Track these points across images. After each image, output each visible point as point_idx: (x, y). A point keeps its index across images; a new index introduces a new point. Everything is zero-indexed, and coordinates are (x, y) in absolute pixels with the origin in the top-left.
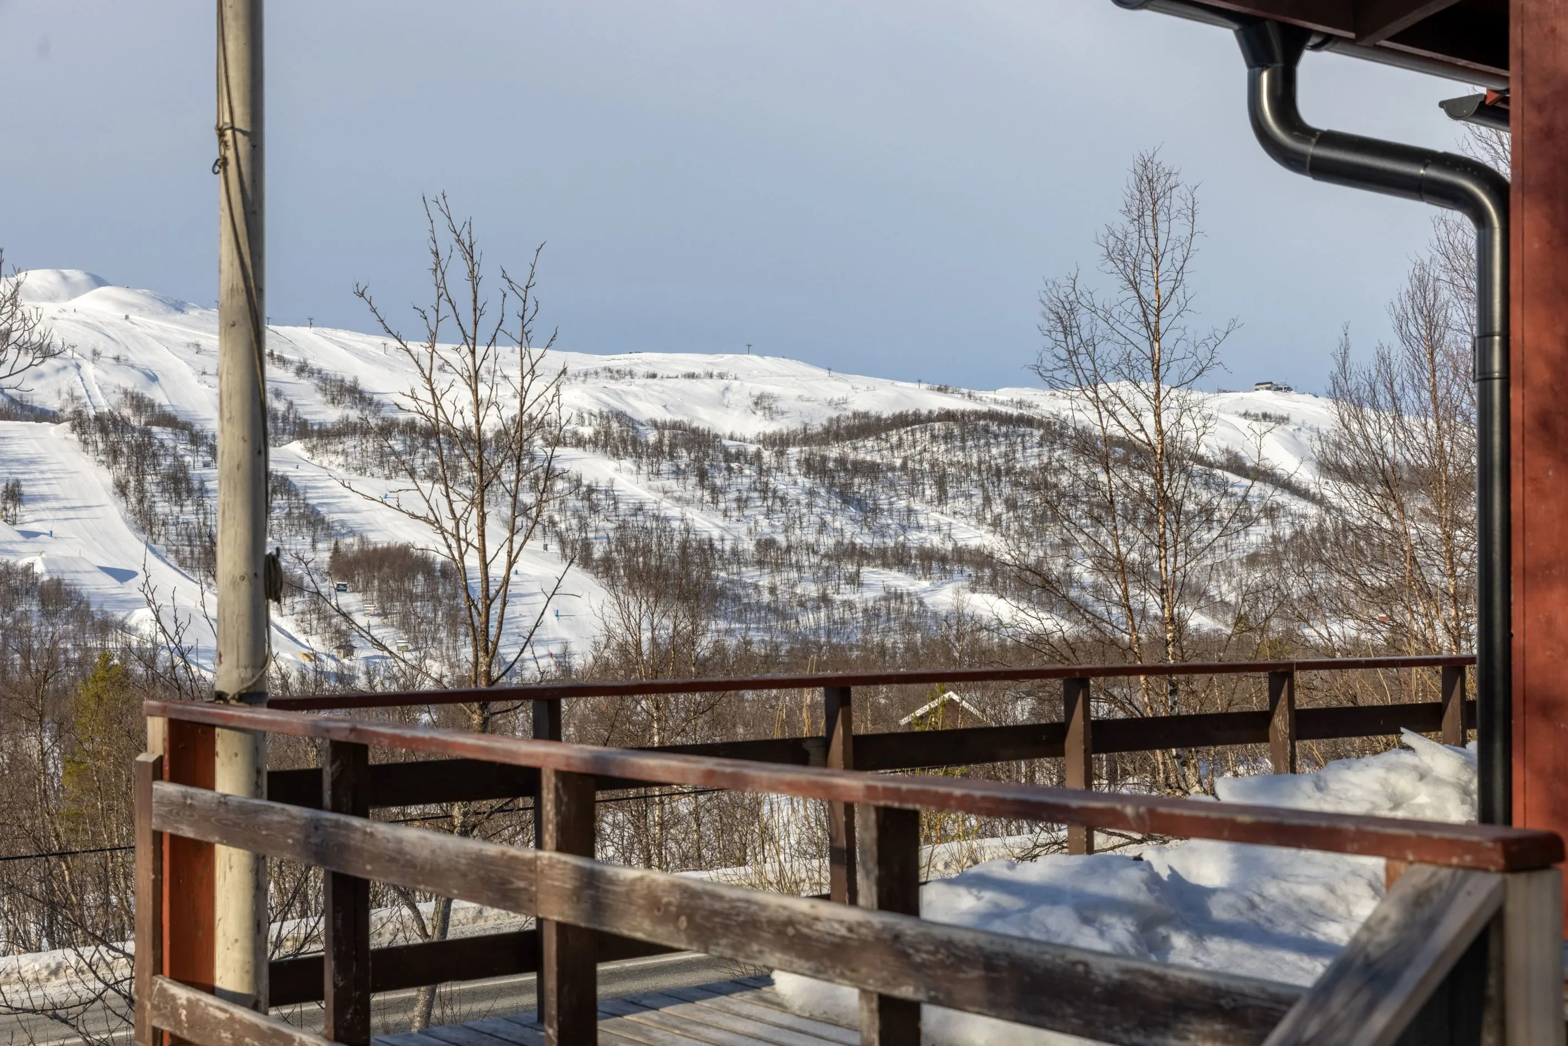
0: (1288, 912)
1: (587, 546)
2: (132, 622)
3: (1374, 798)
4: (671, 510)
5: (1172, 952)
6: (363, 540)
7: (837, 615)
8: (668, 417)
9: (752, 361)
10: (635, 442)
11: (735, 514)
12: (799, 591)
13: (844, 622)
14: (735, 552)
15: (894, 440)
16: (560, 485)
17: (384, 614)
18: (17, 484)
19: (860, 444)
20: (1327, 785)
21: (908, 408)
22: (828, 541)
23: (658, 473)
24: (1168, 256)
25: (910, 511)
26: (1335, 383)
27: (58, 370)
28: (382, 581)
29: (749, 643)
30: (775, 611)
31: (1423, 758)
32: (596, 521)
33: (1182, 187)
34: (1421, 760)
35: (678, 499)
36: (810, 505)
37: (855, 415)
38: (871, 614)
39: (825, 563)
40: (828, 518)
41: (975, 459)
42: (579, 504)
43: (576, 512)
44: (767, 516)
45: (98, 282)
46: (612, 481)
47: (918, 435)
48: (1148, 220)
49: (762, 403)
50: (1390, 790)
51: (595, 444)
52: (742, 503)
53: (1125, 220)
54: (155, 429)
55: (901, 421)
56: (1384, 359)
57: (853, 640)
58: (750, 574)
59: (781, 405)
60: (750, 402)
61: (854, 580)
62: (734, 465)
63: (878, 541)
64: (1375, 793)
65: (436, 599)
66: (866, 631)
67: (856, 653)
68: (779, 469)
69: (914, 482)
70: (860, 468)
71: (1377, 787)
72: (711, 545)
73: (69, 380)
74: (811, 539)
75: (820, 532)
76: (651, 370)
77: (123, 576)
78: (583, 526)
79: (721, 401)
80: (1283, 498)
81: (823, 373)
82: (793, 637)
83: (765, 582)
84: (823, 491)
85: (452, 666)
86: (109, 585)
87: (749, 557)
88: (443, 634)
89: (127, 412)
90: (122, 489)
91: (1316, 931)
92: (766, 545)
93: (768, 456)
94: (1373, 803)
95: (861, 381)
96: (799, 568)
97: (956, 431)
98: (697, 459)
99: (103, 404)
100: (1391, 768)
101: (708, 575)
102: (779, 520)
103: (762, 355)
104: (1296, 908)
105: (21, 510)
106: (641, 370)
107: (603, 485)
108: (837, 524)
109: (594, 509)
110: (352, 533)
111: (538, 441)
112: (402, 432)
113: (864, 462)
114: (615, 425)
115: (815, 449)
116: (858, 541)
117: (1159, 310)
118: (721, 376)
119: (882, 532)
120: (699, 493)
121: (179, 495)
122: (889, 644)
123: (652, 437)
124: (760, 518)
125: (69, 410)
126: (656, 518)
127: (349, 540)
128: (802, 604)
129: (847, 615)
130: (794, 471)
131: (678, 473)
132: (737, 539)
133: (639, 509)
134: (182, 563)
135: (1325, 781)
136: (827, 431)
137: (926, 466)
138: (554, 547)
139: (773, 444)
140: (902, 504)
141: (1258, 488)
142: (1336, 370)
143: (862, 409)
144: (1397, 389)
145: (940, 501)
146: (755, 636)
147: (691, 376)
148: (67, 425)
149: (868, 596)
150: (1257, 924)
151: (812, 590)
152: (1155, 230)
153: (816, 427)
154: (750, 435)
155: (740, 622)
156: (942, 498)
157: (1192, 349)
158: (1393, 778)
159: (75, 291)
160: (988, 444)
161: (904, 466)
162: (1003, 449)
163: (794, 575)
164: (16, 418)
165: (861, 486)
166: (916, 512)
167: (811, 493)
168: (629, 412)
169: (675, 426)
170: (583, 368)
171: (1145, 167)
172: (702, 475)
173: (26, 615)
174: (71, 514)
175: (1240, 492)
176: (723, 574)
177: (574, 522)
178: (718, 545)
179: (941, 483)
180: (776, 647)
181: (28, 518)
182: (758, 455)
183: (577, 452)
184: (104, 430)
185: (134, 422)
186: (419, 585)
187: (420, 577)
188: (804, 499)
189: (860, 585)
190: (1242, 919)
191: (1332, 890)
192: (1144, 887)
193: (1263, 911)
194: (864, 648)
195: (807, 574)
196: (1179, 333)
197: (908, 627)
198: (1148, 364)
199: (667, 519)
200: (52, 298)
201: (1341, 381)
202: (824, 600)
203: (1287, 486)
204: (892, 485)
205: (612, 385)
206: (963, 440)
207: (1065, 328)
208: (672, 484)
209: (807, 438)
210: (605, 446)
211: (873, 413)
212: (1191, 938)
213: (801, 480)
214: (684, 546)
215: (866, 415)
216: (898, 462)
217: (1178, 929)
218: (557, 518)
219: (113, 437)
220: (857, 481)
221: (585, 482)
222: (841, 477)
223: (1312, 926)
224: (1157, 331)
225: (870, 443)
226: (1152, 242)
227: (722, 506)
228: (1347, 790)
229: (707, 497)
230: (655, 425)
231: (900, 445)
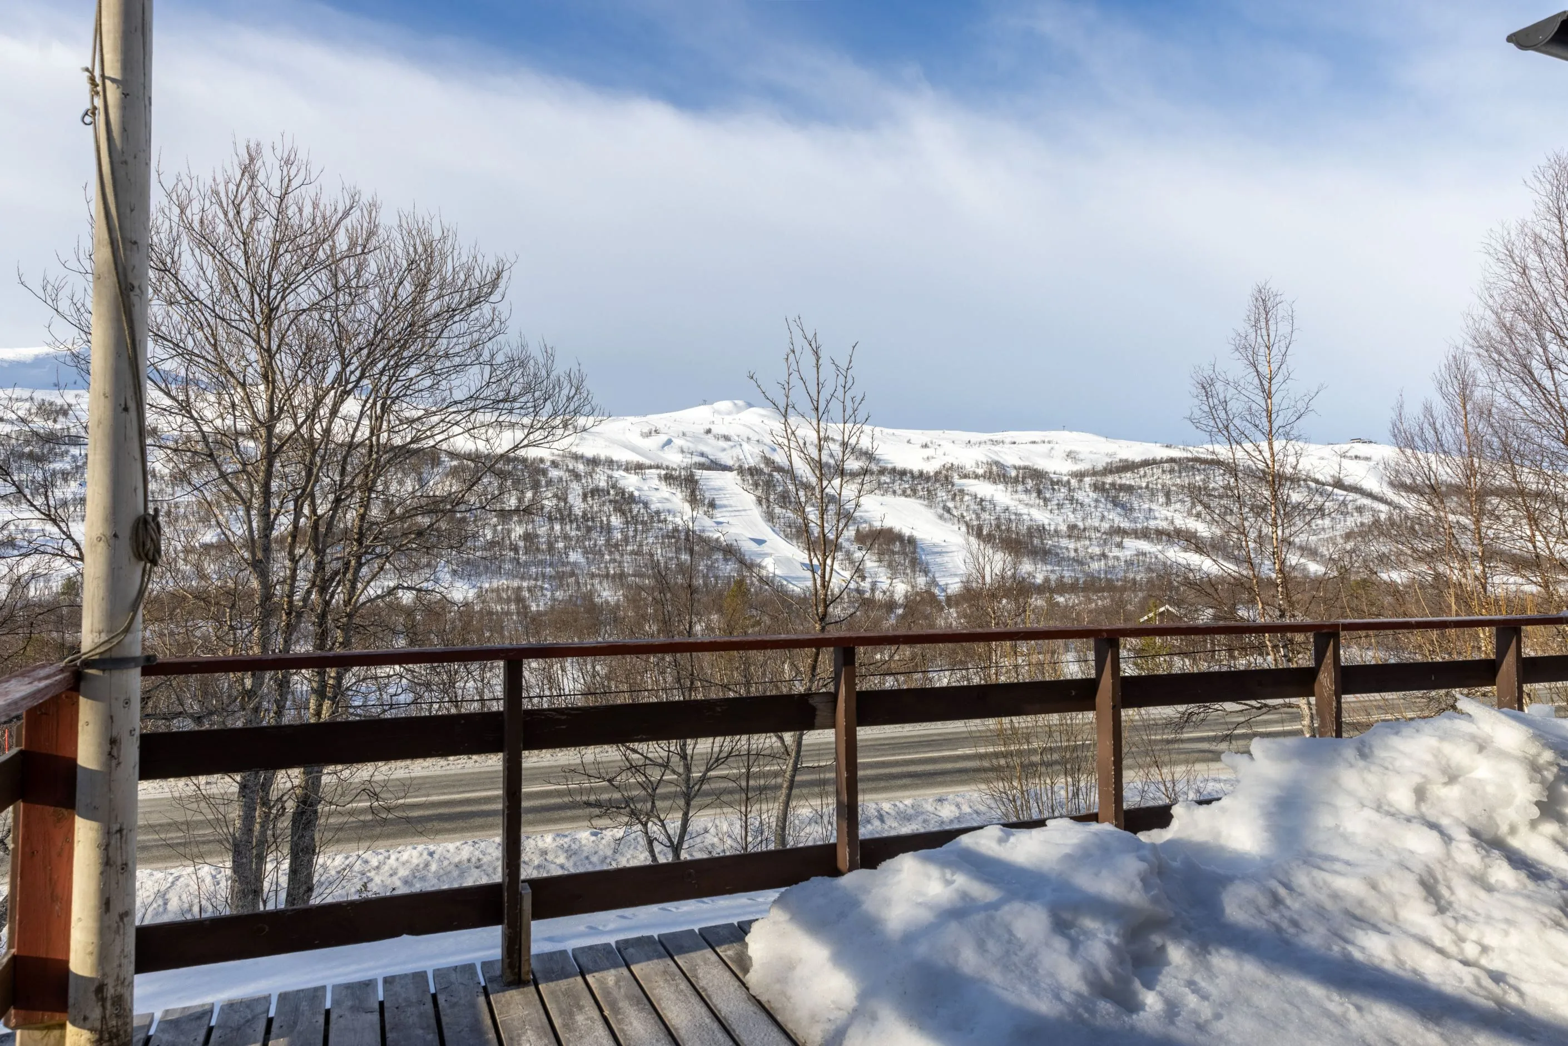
0: (1320, 912)
1: (980, 528)
2: (764, 564)
3: (1424, 771)
4: (1023, 510)
5: (1166, 970)
6: (870, 525)
7: (1110, 563)
8: (1022, 464)
9: (1065, 434)
10: (1004, 476)
11: (1056, 512)
12: (1090, 550)
13: (1114, 567)
14: (1056, 531)
15: (1142, 473)
16: (966, 498)
17: (880, 561)
18: (713, 499)
19: (1123, 475)
20: (1372, 752)
21: (1150, 456)
22: (1105, 526)
23: (1016, 492)
24: (1276, 346)
25: (1150, 510)
26: (1394, 425)
27: (732, 447)
28: (880, 545)
29: (1063, 577)
30: (1077, 561)
31: (1482, 725)
32: (985, 516)
33: (1284, 303)
34: (1479, 728)
35: (1027, 505)
36: (1096, 507)
37: (1121, 461)
38: (1129, 563)
39: (1104, 537)
40: (1106, 514)
41: (1187, 482)
42: (976, 507)
43: (974, 511)
44: (1073, 513)
45: (750, 405)
46: (993, 496)
47: (1155, 470)
48: (1263, 324)
49: (1070, 455)
50: (1444, 762)
51: (985, 478)
52: (1060, 506)
53: (1247, 326)
54: (775, 474)
55: (1146, 463)
56: (1428, 410)
57: (1119, 577)
58: (1064, 542)
59: (1081, 456)
60: (1064, 455)
61: (1120, 545)
62: (1056, 487)
63: (1133, 525)
64: (1427, 764)
65: (905, 554)
66: (1125, 572)
67: (1120, 583)
68: (1080, 488)
69: (1153, 495)
70: (1123, 488)
71: (1428, 757)
72: (1044, 528)
73: (737, 451)
74: (1097, 524)
75: (1102, 521)
76: (1013, 440)
77: (760, 542)
78: (978, 518)
79: (1049, 455)
80: (1367, 501)
81: (1103, 439)
82: (1087, 574)
83: (1072, 546)
84: (1103, 500)
85: (913, 587)
86: (754, 547)
87: (1063, 533)
88: (909, 571)
89: (762, 466)
90: (759, 501)
91: (1352, 943)
92: (1072, 527)
93: (1074, 482)
94: (1424, 776)
95: (1123, 443)
96: (1090, 539)
97: (1176, 468)
98: (1036, 484)
99: (752, 462)
100: (1444, 737)
101: (1042, 543)
102: (1080, 514)
103: (1071, 431)
104: (1329, 904)
105: (715, 512)
106: (1008, 440)
107: (988, 498)
108: (1111, 517)
109: (983, 509)
110: (865, 522)
111: (956, 477)
112: (889, 473)
113: (1125, 485)
114: (994, 468)
115: (1099, 478)
116: (1122, 525)
117: (1271, 379)
118: (1049, 442)
119: (1135, 521)
120: (1037, 501)
121: (785, 504)
122: (1138, 578)
123: (1014, 473)
124: (1070, 513)
125: (737, 465)
126: (1016, 514)
127: (864, 525)
128: (1092, 558)
129: (1116, 563)
130: (1088, 490)
131: (1027, 491)
132: (1057, 524)
133: (1007, 509)
134: (786, 536)
135: (1370, 747)
136: (1105, 469)
137: (1159, 486)
138: (964, 529)
139: (1076, 476)
140: (1146, 506)
141: (1351, 496)
142: (1395, 417)
143: (1124, 457)
144: (1438, 425)
145: (1167, 504)
146: (1066, 574)
147: (1034, 442)
148: (735, 472)
149: (1127, 554)
150: (1278, 929)
151: (1097, 550)
152: (1268, 330)
153: (1100, 467)
154: (1065, 471)
155: (1058, 566)
156: (1168, 502)
157: (1293, 403)
158: (1447, 748)
159: (739, 409)
160: (1194, 475)
161: (1147, 487)
162: (1202, 477)
163: (1087, 543)
164: (713, 469)
165: (1123, 497)
166: (1154, 510)
167: (1097, 501)
168: (1002, 461)
169: (1025, 468)
170: (979, 440)
171: (1260, 292)
172: (1039, 492)
173: (717, 560)
174: (737, 513)
175: (1341, 498)
176: (1050, 542)
177: (974, 516)
178: (1047, 527)
179: (1168, 495)
180: (1077, 579)
181: (718, 515)
182: (1068, 482)
183: (976, 481)
184: (752, 475)
185: (766, 470)
186: (897, 547)
187: (898, 543)
188: (1093, 504)
189: (1123, 548)
190: (1261, 924)
191: (1374, 886)
192: (1139, 884)
193: (1288, 908)
194: (1125, 581)
195: (1095, 542)
196: (1283, 393)
197: (1149, 570)
198: (1264, 414)
199: (1021, 515)
200: (729, 413)
201: (1398, 424)
202: (1104, 555)
203: (1370, 495)
204: (1141, 496)
205: (993, 448)
206: (1180, 472)
207: (1207, 393)
208: (1024, 497)
209: (1094, 473)
210: (989, 478)
211: (1130, 459)
212: (1191, 950)
213: (1091, 494)
214: (1029, 528)
215: (1126, 461)
216: (1144, 485)
217: (1177, 937)
218: (965, 514)
219: (756, 477)
220: (1121, 494)
221: (979, 496)
222: (1113, 493)
223: (1349, 935)
224: (1270, 392)
225: (1129, 475)
226: (1266, 338)
227: (1049, 508)
228: (1395, 759)
229: (1042, 503)
230: (1015, 467)
231: (1145, 476)
